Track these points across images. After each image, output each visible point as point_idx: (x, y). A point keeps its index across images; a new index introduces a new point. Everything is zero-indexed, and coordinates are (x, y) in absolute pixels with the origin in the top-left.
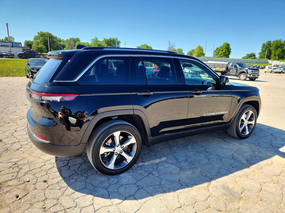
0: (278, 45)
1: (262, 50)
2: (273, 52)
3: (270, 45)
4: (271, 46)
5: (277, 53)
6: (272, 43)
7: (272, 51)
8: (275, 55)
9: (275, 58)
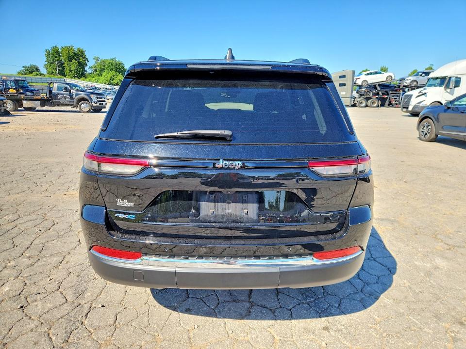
0: (71, 54)
1: (47, 60)
2: (66, 64)
3: (57, 53)
4: (60, 56)
5: (73, 68)
6: (60, 50)
7: (63, 64)
8: (71, 71)
9: (71, 76)
